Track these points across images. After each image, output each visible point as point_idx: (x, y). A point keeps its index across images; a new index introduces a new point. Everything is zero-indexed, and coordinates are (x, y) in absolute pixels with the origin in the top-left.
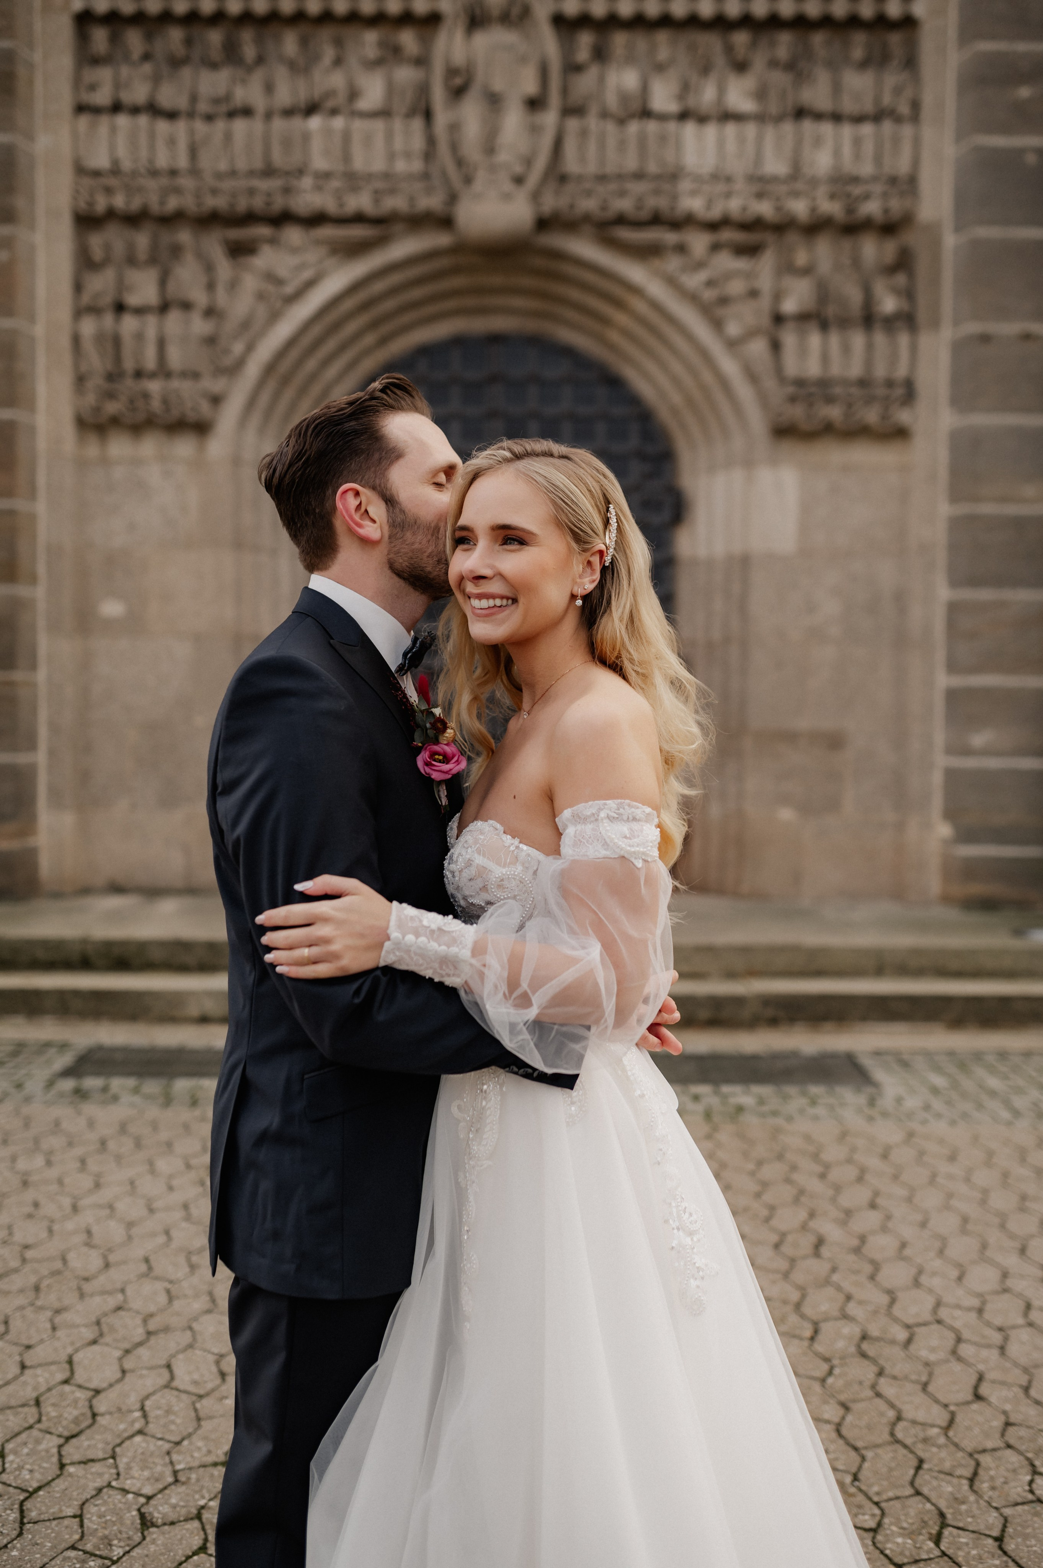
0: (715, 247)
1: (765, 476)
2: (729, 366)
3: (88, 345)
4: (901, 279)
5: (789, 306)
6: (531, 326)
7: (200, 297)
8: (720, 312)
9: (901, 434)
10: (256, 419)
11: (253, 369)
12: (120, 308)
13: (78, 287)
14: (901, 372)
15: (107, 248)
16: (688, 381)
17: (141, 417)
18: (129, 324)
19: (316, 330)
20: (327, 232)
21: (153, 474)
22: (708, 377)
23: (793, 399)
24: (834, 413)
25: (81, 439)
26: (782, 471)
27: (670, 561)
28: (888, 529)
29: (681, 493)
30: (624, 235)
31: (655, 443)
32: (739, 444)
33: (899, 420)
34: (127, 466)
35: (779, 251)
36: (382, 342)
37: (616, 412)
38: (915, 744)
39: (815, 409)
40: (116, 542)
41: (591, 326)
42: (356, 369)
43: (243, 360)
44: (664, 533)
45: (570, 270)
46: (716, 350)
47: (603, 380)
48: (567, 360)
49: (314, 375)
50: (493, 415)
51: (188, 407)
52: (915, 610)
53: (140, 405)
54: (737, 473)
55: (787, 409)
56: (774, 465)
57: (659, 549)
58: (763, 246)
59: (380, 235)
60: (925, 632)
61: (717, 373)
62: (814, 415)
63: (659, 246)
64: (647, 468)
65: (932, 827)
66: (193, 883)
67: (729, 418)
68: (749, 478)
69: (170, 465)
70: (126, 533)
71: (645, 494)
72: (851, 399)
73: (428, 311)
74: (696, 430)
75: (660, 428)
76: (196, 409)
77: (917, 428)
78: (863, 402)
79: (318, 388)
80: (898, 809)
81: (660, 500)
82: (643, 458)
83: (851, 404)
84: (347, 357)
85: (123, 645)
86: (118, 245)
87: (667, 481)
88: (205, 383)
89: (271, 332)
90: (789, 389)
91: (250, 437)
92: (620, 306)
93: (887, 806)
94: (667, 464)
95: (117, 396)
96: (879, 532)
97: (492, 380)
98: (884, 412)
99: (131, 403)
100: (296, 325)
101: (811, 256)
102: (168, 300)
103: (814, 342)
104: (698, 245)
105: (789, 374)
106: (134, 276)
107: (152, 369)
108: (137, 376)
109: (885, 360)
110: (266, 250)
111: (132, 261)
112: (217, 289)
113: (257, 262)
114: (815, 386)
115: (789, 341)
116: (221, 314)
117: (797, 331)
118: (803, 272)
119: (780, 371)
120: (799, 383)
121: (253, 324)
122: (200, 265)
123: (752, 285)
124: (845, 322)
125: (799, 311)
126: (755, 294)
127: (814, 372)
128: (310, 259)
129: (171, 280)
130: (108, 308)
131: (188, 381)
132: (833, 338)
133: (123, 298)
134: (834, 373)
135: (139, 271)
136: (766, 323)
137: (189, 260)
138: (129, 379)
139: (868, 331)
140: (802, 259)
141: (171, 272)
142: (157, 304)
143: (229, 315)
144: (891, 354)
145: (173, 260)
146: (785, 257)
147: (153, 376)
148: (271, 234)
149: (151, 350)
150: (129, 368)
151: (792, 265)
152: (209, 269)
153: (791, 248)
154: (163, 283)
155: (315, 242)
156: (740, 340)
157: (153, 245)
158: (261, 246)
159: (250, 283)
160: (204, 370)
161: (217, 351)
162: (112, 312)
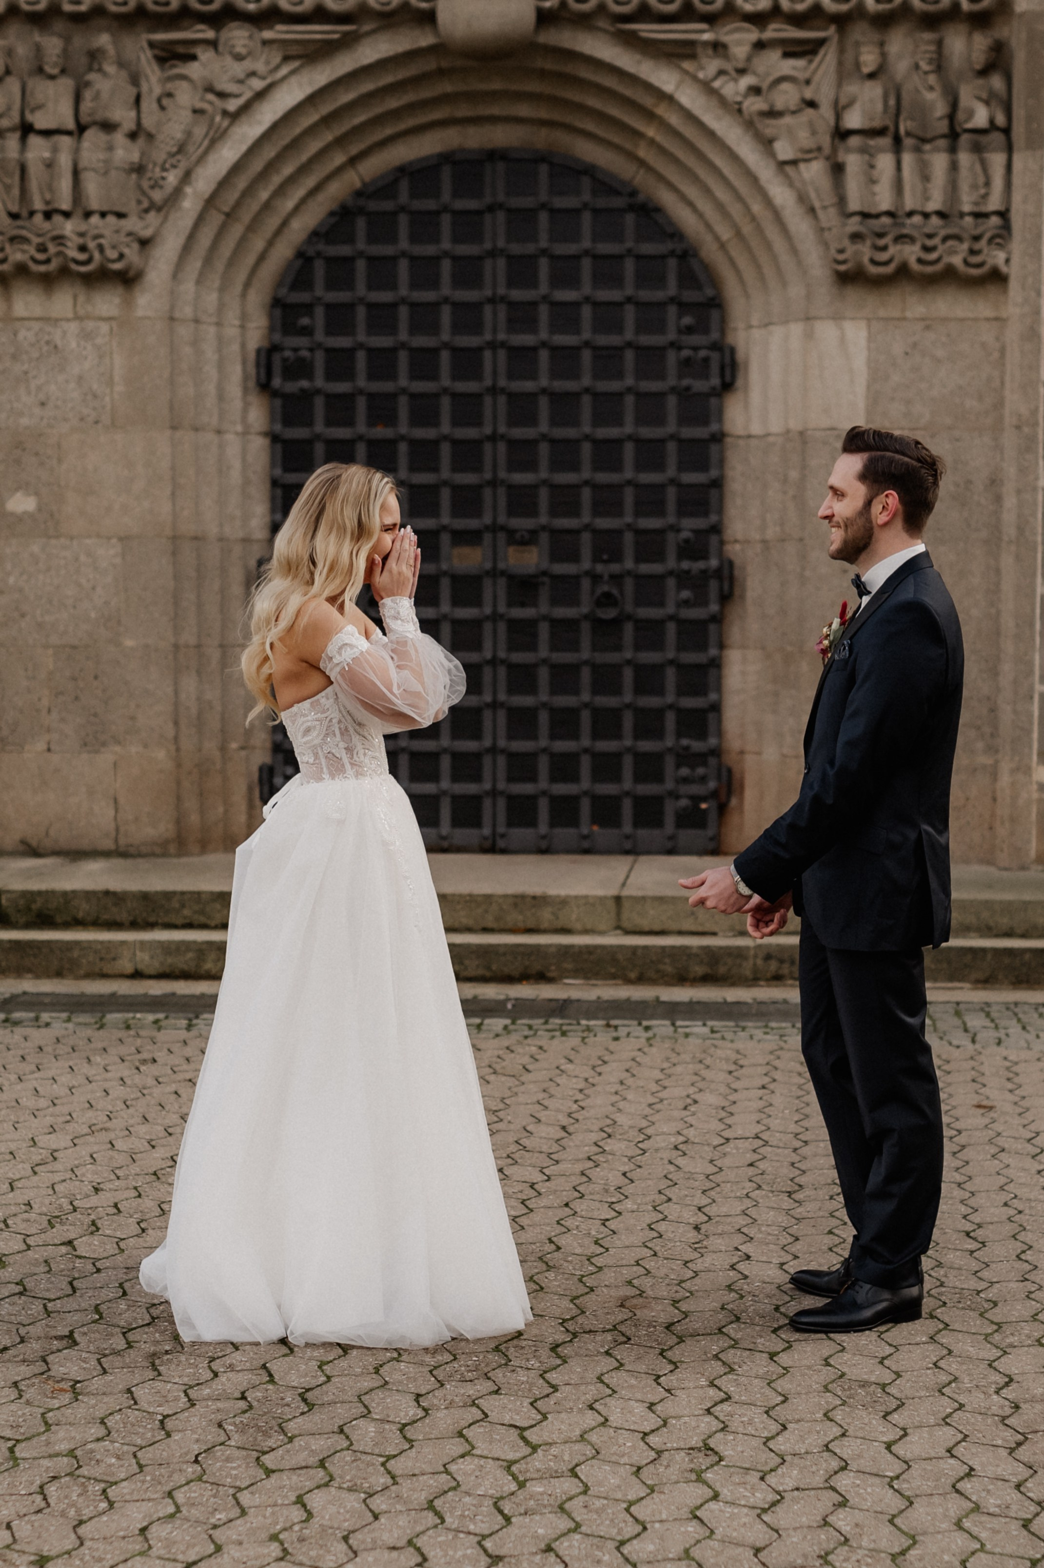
0: (760, 45)
1: (827, 331)
2: (781, 194)
4: (997, 82)
5: (853, 120)
6: (541, 138)
7: (125, 116)
8: (769, 127)
9: (996, 278)
10: (195, 265)
11: (190, 204)
12: (26, 129)
14: (994, 200)
16: (735, 210)
17: (53, 266)
18: (38, 149)
19: (269, 152)
20: (279, 32)
21: (69, 336)
22: (757, 208)
23: (856, 237)
24: (911, 253)
26: (848, 326)
27: (719, 438)
28: (980, 398)
29: (733, 351)
30: (647, 30)
31: (700, 288)
32: (796, 291)
33: (990, 262)
34: (36, 326)
35: (841, 51)
36: (353, 161)
37: (648, 248)
38: (1007, 668)
39: (884, 248)
40: (25, 421)
41: (616, 139)
42: (321, 197)
43: (177, 193)
44: (713, 401)
45: (585, 73)
46: (766, 173)
47: (631, 208)
48: (586, 181)
49: (267, 206)
50: (493, 254)
51: (112, 254)
52: (1010, 501)
53: (52, 249)
54: (796, 329)
55: (851, 249)
56: (837, 318)
57: (706, 422)
58: (821, 42)
59: (346, 34)
60: (1021, 530)
61: (768, 202)
62: (883, 256)
63: (692, 43)
64: (687, 320)
65: (1028, 771)
66: (122, 841)
67: (785, 258)
68: (809, 336)
69: (90, 325)
70: (37, 411)
71: (686, 353)
72: (930, 236)
73: (410, 122)
74: (749, 274)
75: (707, 268)
76: (121, 256)
77: (1014, 271)
78: (945, 239)
79: (273, 222)
80: (992, 749)
81: (706, 360)
82: (684, 307)
83: (930, 243)
84: (310, 182)
85: (35, 548)
86: (22, 50)
87: (715, 335)
88: (132, 224)
89: (211, 157)
90: (854, 226)
91: (188, 287)
92: (650, 116)
93: (980, 745)
94: (715, 314)
95: (25, 240)
96: (971, 403)
97: (491, 209)
98: (973, 252)
99: (42, 249)
100: (244, 148)
101: (884, 55)
102: (85, 119)
103: (885, 162)
104: (739, 43)
105: (854, 205)
106: (43, 90)
107: (65, 206)
108: (48, 215)
109: (974, 187)
110: (205, 55)
111: (40, 70)
112: (144, 105)
113: (193, 69)
114: (885, 220)
115: (853, 162)
116: (150, 137)
117: (863, 150)
118: (872, 76)
119: (842, 201)
120: (865, 215)
121: (191, 148)
122: (124, 74)
123: (808, 94)
124: (924, 140)
125: (867, 125)
126: (812, 104)
127: (884, 201)
128: (260, 66)
129: (88, 95)
130: (12, 130)
131: (111, 219)
132: (908, 159)
133: (29, 117)
134: (909, 203)
135: (50, 84)
136: (826, 140)
137: (111, 69)
138: (38, 218)
139: (953, 150)
140: (869, 59)
141: (88, 84)
142: (71, 125)
143: (160, 137)
144: (981, 180)
145: (90, 69)
146: (849, 56)
147: (67, 215)
148: (210, 34)
149: (65, 185)
150: (38, 205)
151: (858, 65)
152: (135, 80)
153: (857, 44)
154: (78, 99)
155: (265, 43)
156: (794, 163)
157: (65, 50)
158: (199, 51)
159: (185, 96)
160: (131, 207)
161: (145, 184)
162: (17, 135)
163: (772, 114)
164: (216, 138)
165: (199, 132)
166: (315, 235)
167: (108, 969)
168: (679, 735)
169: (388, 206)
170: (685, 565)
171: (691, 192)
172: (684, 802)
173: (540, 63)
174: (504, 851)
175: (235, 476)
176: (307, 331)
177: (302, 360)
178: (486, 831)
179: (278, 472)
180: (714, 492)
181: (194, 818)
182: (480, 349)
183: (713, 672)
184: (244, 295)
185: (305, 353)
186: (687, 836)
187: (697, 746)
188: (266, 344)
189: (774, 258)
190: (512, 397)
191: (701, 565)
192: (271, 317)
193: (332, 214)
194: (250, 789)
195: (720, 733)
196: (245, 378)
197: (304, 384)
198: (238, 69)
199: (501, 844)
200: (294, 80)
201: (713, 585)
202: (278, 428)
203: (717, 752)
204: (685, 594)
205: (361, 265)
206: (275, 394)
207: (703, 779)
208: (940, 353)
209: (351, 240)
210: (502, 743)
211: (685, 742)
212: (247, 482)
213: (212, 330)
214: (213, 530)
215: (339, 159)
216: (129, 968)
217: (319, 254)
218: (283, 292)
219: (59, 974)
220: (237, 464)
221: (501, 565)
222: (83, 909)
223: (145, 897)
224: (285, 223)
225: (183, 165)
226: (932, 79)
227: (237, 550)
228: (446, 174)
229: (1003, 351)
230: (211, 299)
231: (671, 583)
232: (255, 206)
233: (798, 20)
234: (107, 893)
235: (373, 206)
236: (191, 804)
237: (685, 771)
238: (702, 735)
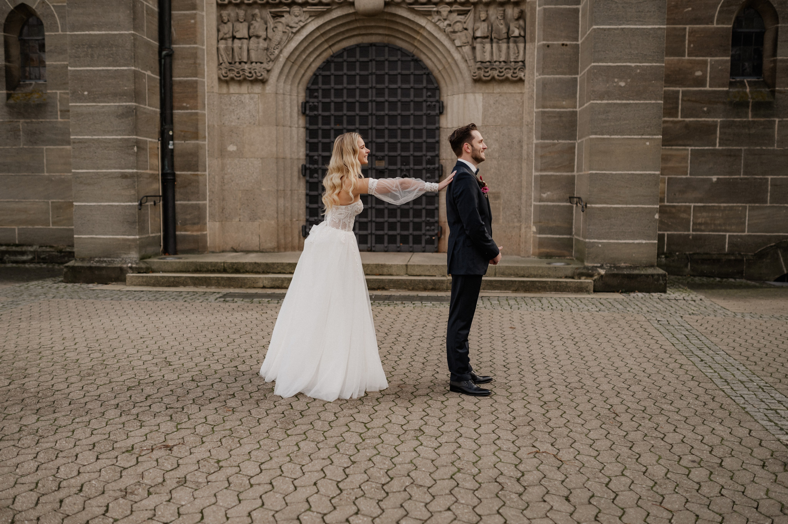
0: (451, 12)
1: (470, 97)
2: (457, 56)
3: (222, 52)
4: (521, 22)
5: (478, 34)
6: (386, 40)
7: (263, 34)
8: (453, 36)
9: (521, 81)
10: (283, 77)
11: (282, 60)
12: (234, 38)
13: (218, 31)
14: (520, 58)
15: (229, 15)
16: (443, 61)
17: (241, 78)
18: (237, 43)
19: (305, 44)
20: (308, 8)
21: (246, 98)
22: (450, 60)
23: (479, 69)
24: (495, 73)
25: (220, 87)
26: (477, 95)
27: (439, 128)
28: (516, 117)
29: (443, 102)
30: (417, 7)
31: (433, 84)
32: (461, 85)
33: (519, 76)
34: (237, 95)
35: (475, 13)
36: (330, 47)
37: (417, 72)
38: (524, 197)
39: (488, 72)
40: (233, 124)
41: (408, 40)
42: (321, 57)
43: (278, 56)
44: (437, 117)
45: (399, 20)
46: (452, 50)
47: (413, 60)
48: (399, 53)
49: (305, 60)
50: (371, 74)
51: (259, 74)
52: (525, 147)
53: (241, 73)
54: (461, 96)
55: (478, 72)
56: (474, 93)
57: (435, 124)
58: (469, 11)
59: (328, 9)
60: (528, 155)
61: (453, 58)
62: (487, 74)
63: (430, 11)
64: (429, 94)
65: (530, 228)
66: (261, 248)
67: (458, 75)
68: (465, 98)
69: (252, 95)
70: (237, 121)
71: (429, 103)
72: (501, 68)
73: (347, 35)
74: (447, 79)
75: (435, 78)
76: (262, 75)
77: (526, 79)
78: (506, 69)
79: (306, 65)
80: (519, 221)
81: (435, 105)
82: (428, 90)
83: (501, 70)
84: (317, 53)
85: (236, 161)
86: (233, 15)
87: (437, 98)
88: (265, 65)
89: (288, 46)
90: (478, 65)
91: (281, 84)
92: (418, 33)
93: (516, 220)
94: (437, 91)
95: (233, 70)
96: (513, 118)
97: (371, 61)
98: (514, 73)
99: (238, 73)
100: (298, 43)
101: (487, 14)
102: (251, 35)
103: (488, 46)
104: (444, 11)
105: (478, 59)
106: (239, 26)
107: (245, 60)
108: (240, 63)
109: (514, 53)
110: (286, 15)
111: (238, 20)
112: (268, 30)
113: (283, 20)
114: (488, 64)
115: (478, 46)
116: (270, 40)
117: (481, 43)
118: (484, 21)
119: (475, 58)
120: (482, 62)
121: (282, 43)
122: (262, 21)
123: (465, 26)
124: (499, 40)
125: (482, 35)
126: (466, 29)
127: (488, 58)
128: (303, 19)
129: (252, 27)
130: (230, 38)
131: (258, 64)
132: (495, 45)
133: (235, 34)
134: (495, 59)
135: (241, 24)
136: (470, 40)
137: (259, 20)
138: (237, 64)
139: (508, 43)
140: (483, 16)
141: (252, 24)
142: (247, 36)
143: (273, 40)
144: (517, 52)
145: (253, 20)
146: (477, 15)
147: (246, 63)
148: (288, 9)
149: (245, 54)
150: (237, 60)
151: (480, 18)
152: (266, 23)
153: (480, 11)
154: (249, 29)
155: (304, 12)
156: (461, 46)
157: (245, 14)
158: (284, 14)
159: (281, 28)
160: (264, 60)
161: (269, 54)
162: (231, 39)
163: (454, 32)
164: (290, 40)
165: (285, 38)
166: (319, 68)
167: (255, 286)
168: (426, 217)
169: (340, 60)
170: (428, 166)
171: (430, 55)
172: (428, 237)
173: (385, 17)
174: (374, 251)
175: (295, 140)
176: (316, 97)
177: (315, 106)
178: (369, 245)
179: (308, 139)
180: (437, 145)
181: (282, 241)
182: (368, 102)
183: (436, 198)
184: (298, 86)
185: (316, 104)
186: (429, 247)
187: (432, 220)
188: (304, 101)
189: (455, 74)
190: (377, 116)
191: (433, 166)
192: (306, 93)
193: (324, 62)
194: (299, 233)
195: (438, 216)
196: (298, 111)
197: (316, 113)
198: (296, 20)
199: (373, 249)
200: (313, 23)
201: (437, 172)
202: (308, 125)
203: (437, 222)
204: (428, 175)
205: (332, 78)
206: (307, 116)
207: (433, 230)
208: (504, 103)
209: (329, 70)
210: (374, 219)
211: (428, 219)
212: (298, 142)
213: (289, 97)
214: (288, 156)
215: (326, 46)
216: (261, 285)
217: (320, 74)
218: (310, 85)
219: (241, 287)
220: (296, 136)
221: (374, 166)
222: (249, 268)
223: (267, 264)
224: (310, 65)
225: (280, 48)
226: (502, 22)
227: (296, 162)
228: (358, 50)
229: (523, 102)
230: (288, 87)
231: (424, 172)
232: (301, 60)
233: (462, 4)
234: (255, 263)
235: (336, 60)
236: (282, 237)
237: (428, 228)
238: (433, 217)
